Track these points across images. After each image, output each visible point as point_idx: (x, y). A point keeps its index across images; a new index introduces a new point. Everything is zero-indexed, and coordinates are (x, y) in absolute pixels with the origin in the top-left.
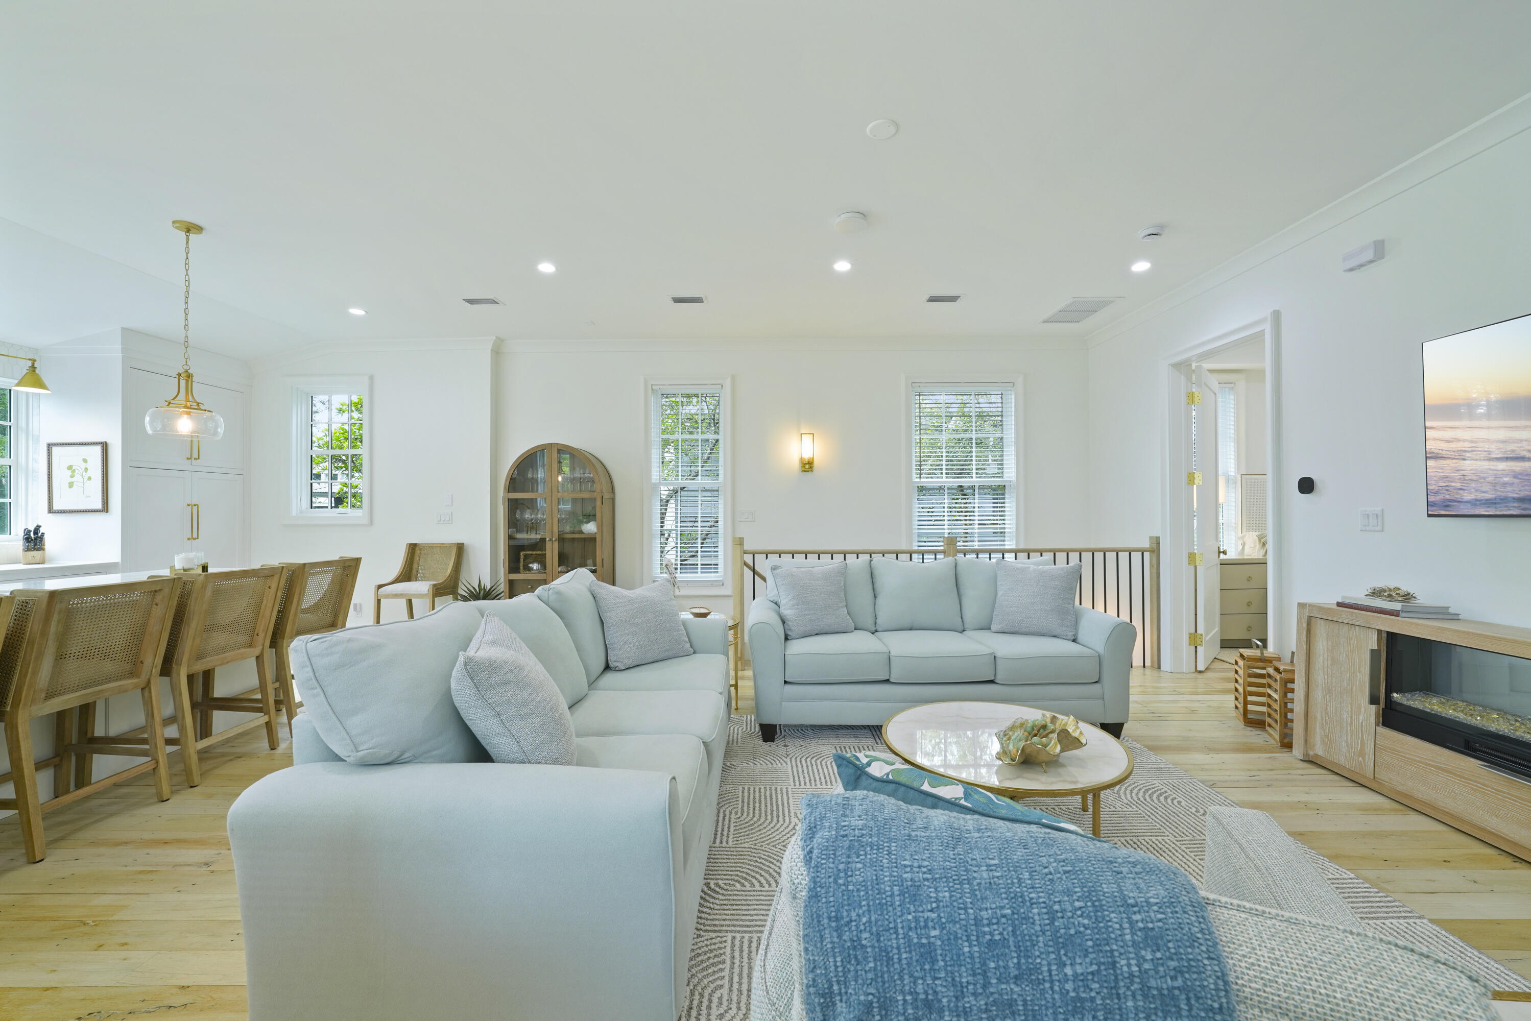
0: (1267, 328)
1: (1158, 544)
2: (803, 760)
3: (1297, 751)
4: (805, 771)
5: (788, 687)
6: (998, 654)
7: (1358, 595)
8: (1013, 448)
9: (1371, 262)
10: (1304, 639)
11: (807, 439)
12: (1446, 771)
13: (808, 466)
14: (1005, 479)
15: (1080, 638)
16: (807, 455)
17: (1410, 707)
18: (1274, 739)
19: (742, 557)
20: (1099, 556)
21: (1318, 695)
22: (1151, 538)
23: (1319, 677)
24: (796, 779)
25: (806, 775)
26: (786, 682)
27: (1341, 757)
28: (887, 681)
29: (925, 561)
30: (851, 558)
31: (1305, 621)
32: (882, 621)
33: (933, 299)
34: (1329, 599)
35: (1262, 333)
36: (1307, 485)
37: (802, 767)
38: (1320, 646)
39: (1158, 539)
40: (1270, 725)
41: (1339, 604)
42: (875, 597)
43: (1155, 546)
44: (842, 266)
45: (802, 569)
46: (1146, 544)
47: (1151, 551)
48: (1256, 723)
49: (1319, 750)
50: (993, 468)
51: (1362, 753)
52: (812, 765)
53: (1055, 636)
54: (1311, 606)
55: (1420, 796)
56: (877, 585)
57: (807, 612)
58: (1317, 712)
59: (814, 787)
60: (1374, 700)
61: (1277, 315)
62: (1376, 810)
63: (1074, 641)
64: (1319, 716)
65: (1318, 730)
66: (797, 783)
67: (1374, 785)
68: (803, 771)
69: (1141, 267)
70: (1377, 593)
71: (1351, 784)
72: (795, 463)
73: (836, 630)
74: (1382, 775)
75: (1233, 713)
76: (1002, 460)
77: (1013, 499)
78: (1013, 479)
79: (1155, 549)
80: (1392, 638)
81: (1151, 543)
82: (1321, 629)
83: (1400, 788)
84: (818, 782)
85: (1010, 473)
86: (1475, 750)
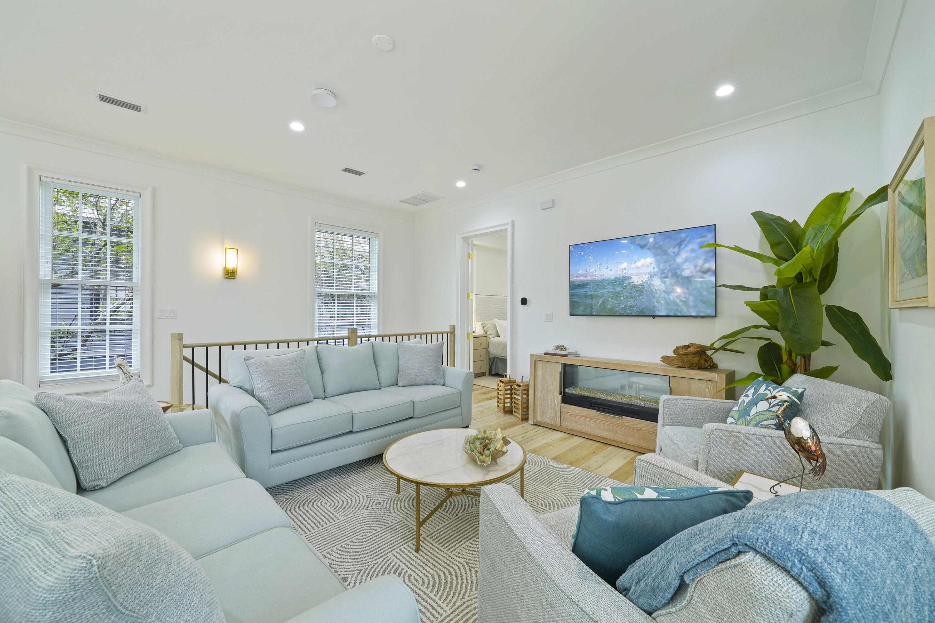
0: (509, 228)
1: (454, 329)
2: (297, 509)
3: (531, 421)
4: (306, 518)
5: (275, 455)
6: (415, 400)
7: (551, 350)
8: (377, 273)
9: (550, 208)
10: (533, 370)
11: (231, 254)
12: (584, 416)
13: (231, 274)
14: (371, 291)
15: (447, 383)
16: (231, 266)
17: (571, 394)
18: (518, 418)
19: (181, 352)
20: (429, 336)
21: (539, 394)
22: (451, 326)
23: (539, 387)
24: (303, 527)
25: (308, 521)
26: (273, 452)
27: (548, 420)
28: (351, 432)
29: (337, 344)
30: (303, 345)
31: (533, 362)
32: (330, 390)
33: (347, 170)
34: (541, 352)
35: (506, 230)
36: (524, 301)
37: (301, 516)
38: (539, 373)
39: (454, 327)
40: (515, 412)
41: (545, 354)
42: (322, 373)
43: (453, 330)
44: (297, 126)
45: (272, 358)
46: (448, 330)
47: (451, 333)
48: (509, 411)
49: (539, 419)
50: (363, 284)
51: (556, 416)
52: (307, 511)
53: (434, 384)
54: (536, 355)
55: (576, 429)
56: (324, 364)
57: (280, 392)
58: (538, 403)
59: (321, 528)
60: (560, 394)
61: (513, 222)
62: (563, 439)
63: (443, 385)
64: (539, 403)
65: (539, 410)
66: (307, 531)
67: (560, 429)
68: (303, 518)
69: (461, 184)
70: (557, 348)
71: (551, 431)
72: (219, 271)
73: (302, 402)
74: (564, 424)
75: (496, 409)
76: (369, 280)
77: (376, 304)
78: (376, 292)
79: (453, 332)
80: (565, 365)
81: (450, 329)
82: (540, 365)
83: (569, 428)
84: (322, 523)
85: (374, 287)
86: (592, 406)
